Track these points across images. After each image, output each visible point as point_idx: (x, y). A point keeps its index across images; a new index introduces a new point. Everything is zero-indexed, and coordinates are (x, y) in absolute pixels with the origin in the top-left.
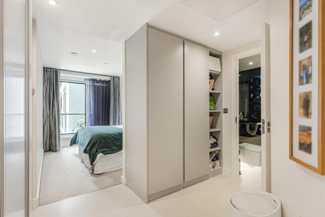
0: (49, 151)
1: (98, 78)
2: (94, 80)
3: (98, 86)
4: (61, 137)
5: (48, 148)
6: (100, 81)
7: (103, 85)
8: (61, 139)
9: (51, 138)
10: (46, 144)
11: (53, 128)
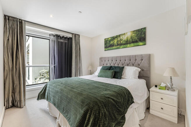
0: (11, 107)
1: (62, 34)
2: (58, 36)
3: (61, 42)
4: (27, 88)
5: (10, 104)
6: (63, 37)
7: (65, 41)
8: (26, 91)
9: (14, 92)
10: (8, 100)
11: (16, 82)
